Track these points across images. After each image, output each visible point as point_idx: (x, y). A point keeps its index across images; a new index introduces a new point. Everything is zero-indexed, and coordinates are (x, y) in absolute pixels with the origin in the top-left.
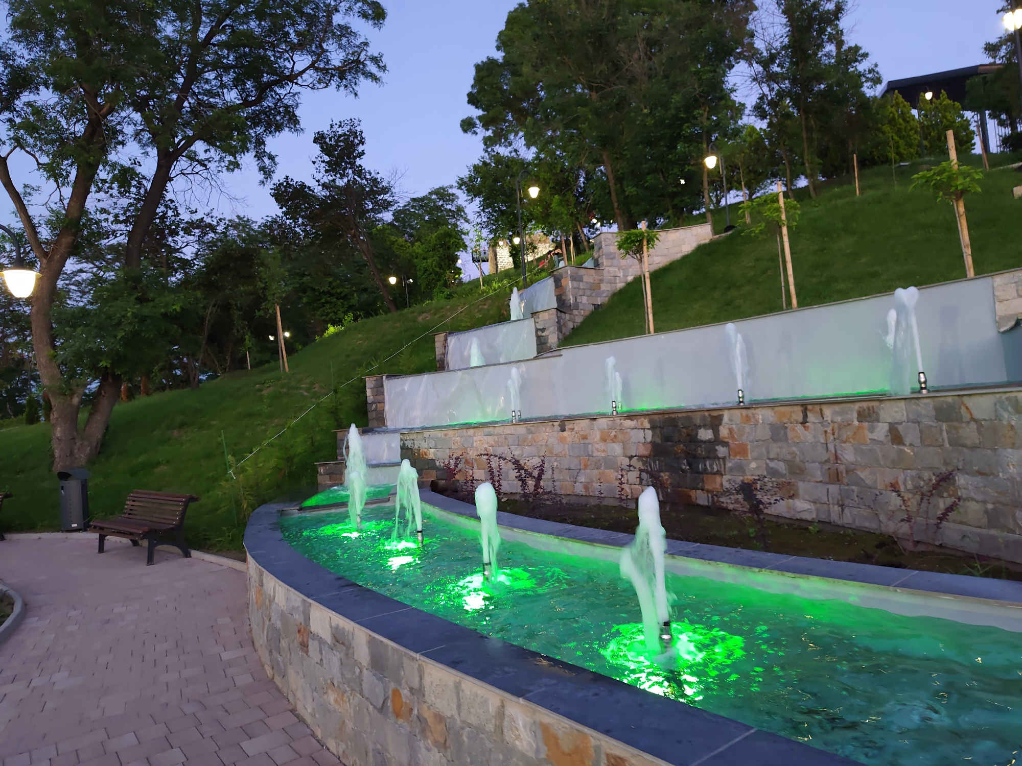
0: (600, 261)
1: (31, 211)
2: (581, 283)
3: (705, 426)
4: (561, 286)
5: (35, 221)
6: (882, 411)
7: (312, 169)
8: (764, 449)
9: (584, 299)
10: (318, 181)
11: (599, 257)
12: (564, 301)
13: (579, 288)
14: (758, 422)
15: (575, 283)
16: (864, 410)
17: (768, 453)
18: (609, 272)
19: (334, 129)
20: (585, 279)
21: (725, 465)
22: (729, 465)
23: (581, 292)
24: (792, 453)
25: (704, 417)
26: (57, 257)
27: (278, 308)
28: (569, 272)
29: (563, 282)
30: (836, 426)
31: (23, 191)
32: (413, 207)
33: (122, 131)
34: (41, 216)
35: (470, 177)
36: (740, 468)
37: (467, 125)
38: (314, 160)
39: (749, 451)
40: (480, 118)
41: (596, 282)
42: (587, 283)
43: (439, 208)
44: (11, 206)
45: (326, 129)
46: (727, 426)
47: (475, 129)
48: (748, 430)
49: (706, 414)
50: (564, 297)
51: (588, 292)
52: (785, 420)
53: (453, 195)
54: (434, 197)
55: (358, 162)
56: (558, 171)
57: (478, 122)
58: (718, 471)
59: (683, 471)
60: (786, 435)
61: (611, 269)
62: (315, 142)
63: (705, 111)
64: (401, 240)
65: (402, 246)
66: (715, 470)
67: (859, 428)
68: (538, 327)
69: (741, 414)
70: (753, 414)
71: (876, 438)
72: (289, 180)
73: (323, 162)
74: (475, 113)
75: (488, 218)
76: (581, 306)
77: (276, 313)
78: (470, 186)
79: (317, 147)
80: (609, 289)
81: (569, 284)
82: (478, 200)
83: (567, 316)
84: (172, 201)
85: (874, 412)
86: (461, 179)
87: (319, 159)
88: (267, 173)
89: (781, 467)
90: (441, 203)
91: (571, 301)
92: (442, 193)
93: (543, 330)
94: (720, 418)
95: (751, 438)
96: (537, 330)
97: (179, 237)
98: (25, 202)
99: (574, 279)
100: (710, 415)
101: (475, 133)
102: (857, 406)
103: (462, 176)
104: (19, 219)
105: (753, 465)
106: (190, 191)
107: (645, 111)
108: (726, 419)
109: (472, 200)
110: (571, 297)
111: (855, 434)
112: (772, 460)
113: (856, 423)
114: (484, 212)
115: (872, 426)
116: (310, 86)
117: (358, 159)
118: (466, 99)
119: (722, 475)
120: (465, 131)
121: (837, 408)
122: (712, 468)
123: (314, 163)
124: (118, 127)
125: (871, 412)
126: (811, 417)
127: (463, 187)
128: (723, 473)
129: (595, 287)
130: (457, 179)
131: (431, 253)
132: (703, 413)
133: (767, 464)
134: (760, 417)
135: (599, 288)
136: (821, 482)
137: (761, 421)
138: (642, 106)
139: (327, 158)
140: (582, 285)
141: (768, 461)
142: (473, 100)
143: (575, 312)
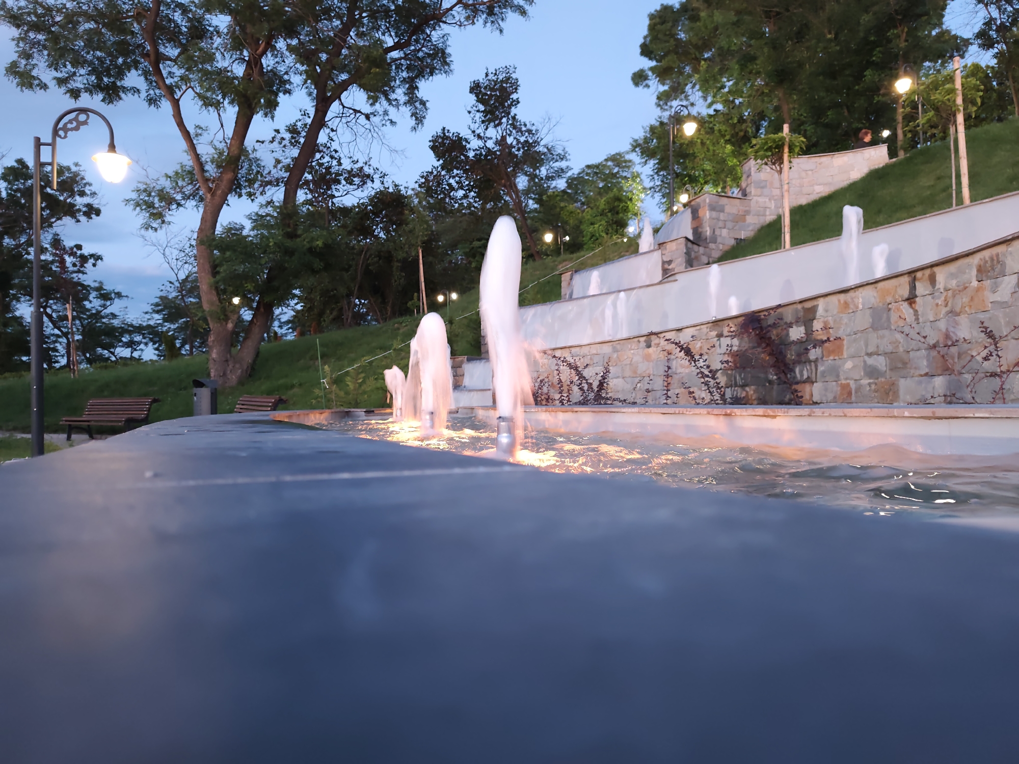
0: (748, 190)
1: (200, 149)
2: (722, 214)
3: (797, 322)
4: (698, 217)
5: (203, 159)
6: (1009, 258)
7: (468, 119)
8: (862, 343)
9: (725, 232)
10: (474, 132)
11: (747, 186)
12: (701, 233)
13: (718, 219)
14: (857, 307)
15: (714, 214)
16: (986, 262)
17: (867, 346)
18: (757, 202)
19: (489, 78)
20: (728, 209)
21: (816, 369)
22: (821, 368)
23: (721, 224)
24: (896, 343)
25: (797, 310)
26: (219, 192)
27: (420, 251)
28: (708, 201)
29: (701, 213)
30: (950, 293)
31: (194, 131)
32: (588, 174)
33: (289, 80)
34: (207, 154)
35: (645, 138)
36: (835, 372)
37: (639, 78)
38: (469, 109)
39: (845, 347)
40: (652, 69)
41: (741, 213)
42: (729, 214)
43: (614, 176)
44: (183, 144)
45: (481, 78)
46: (822, 319)
47: (647, 82)
48: (845, 320)
49: (799, 306)
50: (700, 230)
51: (730, 225)
52: (889, 299)
53: (630, 161)
54: (610, 163)
55: (514, 111)
56: (735, 121)
57: (650, 73)
58: (808, 377)
59: (771, 382)
60: (888, 319)
61: (761, 200)
62: (471, 92)
63: (903, 31)
64: (571, 207)
65: (572, 212)
66: (805, 377)
67: (978, 290)
68: (665, 259)
69: (839, 301)
70: (852, 299)
71: (999, 299)
72: (446, 131)
73: (478, 111)
74: (647, 64)
75: (662, 181)
76: (719, 240)
77: (418, 256)
78: (645, 149)
79: (473, 97)
80: (756, 222)
81: (706, 214)
82: (652, 163)
83: (701, 250)
84: (336, 151)
85: (998, 262)
86: (636, 141)
87: (474, 108)
88: (419, 119)
89: (880, 362)
90: (616, 170)
91: (708, 233)
92: (617, 159)
93: (670, 262)
94: (813, 310)
95: (849, 330)
96: (664, 263)
97: (341, 186)
98: (195, 142)
99: (712, 208)
100: (803, 308)
101: (647, 86)
102: (976, 260)
103: (636, 137)
104: (190, 158)
105: (849, 365)
106: (354, 143)
107: (829, 36)
108: (820, 311)
109: (646, 163)
110: (708, 229)
111: (972, 299)
112: (870, 355)
113: (975, 283)
114: (658, 175)
115: (995, 283)
116: (458, 23)
117: (513, 108)
118: (639, 51)
119: (813, 383)
120: (636, 84)
121: (952, 268)
122: (802, 375)
123: (469, 112)
124: (286, 77)
125: (995, 262)
126: (922, 288)
127: (637, 149)
128: (814, 380)
129: (740, 219)
130: (631, 141)
131: (599, 218)
132: (795, 306)
133: (865, 362)
134: (861, 300)
135: (744, 221)
136: (926, 374)
137: (861, 307)
138: (826, 31)
139: (482, 108)
140: (722, 216)
141: (866, 358)
142: (646, 51)
143: (712, 246)
